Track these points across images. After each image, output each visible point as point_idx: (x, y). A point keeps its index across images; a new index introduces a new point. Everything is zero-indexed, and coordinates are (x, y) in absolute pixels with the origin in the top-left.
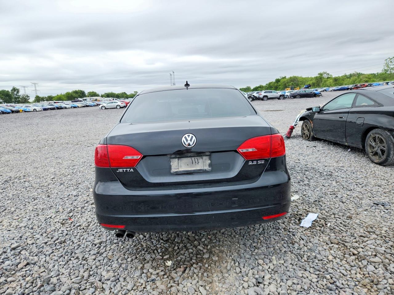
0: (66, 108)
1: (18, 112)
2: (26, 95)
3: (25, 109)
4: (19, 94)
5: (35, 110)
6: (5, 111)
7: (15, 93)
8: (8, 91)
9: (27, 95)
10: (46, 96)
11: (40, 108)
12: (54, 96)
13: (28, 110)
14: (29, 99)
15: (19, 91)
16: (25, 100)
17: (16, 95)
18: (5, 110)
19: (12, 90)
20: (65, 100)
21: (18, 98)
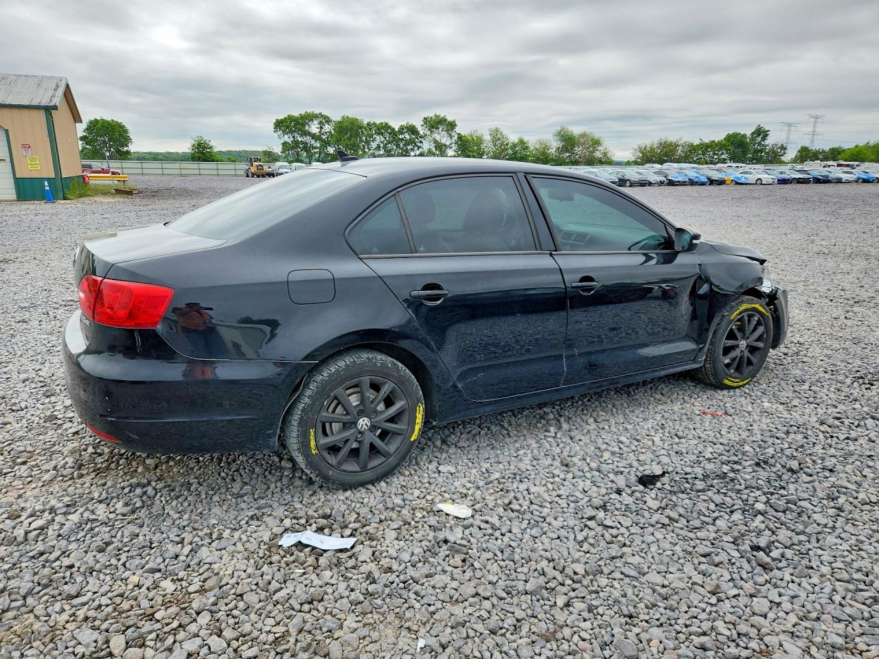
0: (839, 181)
1: (721, 182)
2: (780, 145)
3: (738, 178)
4: (767, 142)
5: (759, 182)
6: (696, 180)
7: (759, 139)
8: (744, 136)
9: (782, 145)
10: (827, 149)
11: (772, 177)
12: (846, 147)
13: (743, 180)
14: (782, 155)
15: (767, 135)
16: (774, 157)
17: (759, 144)
18: (697, 177)
19: (753, 134)
20: (871, 161)
21: (761, 151)
